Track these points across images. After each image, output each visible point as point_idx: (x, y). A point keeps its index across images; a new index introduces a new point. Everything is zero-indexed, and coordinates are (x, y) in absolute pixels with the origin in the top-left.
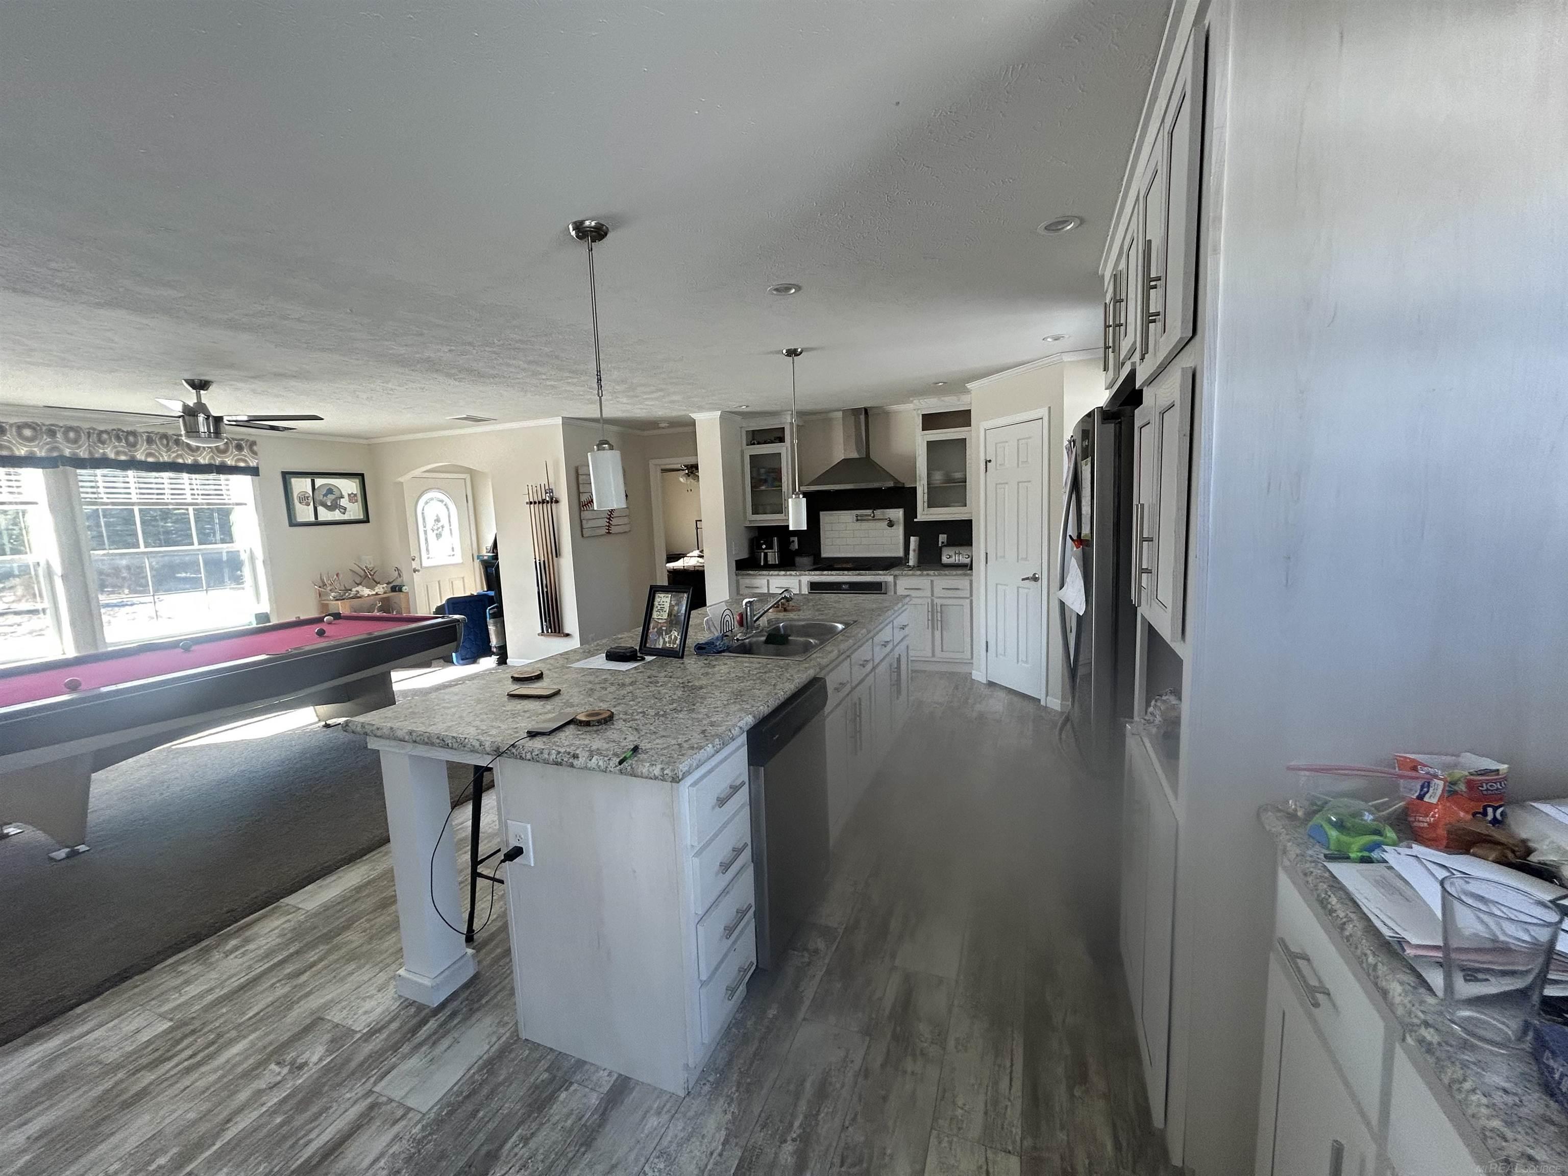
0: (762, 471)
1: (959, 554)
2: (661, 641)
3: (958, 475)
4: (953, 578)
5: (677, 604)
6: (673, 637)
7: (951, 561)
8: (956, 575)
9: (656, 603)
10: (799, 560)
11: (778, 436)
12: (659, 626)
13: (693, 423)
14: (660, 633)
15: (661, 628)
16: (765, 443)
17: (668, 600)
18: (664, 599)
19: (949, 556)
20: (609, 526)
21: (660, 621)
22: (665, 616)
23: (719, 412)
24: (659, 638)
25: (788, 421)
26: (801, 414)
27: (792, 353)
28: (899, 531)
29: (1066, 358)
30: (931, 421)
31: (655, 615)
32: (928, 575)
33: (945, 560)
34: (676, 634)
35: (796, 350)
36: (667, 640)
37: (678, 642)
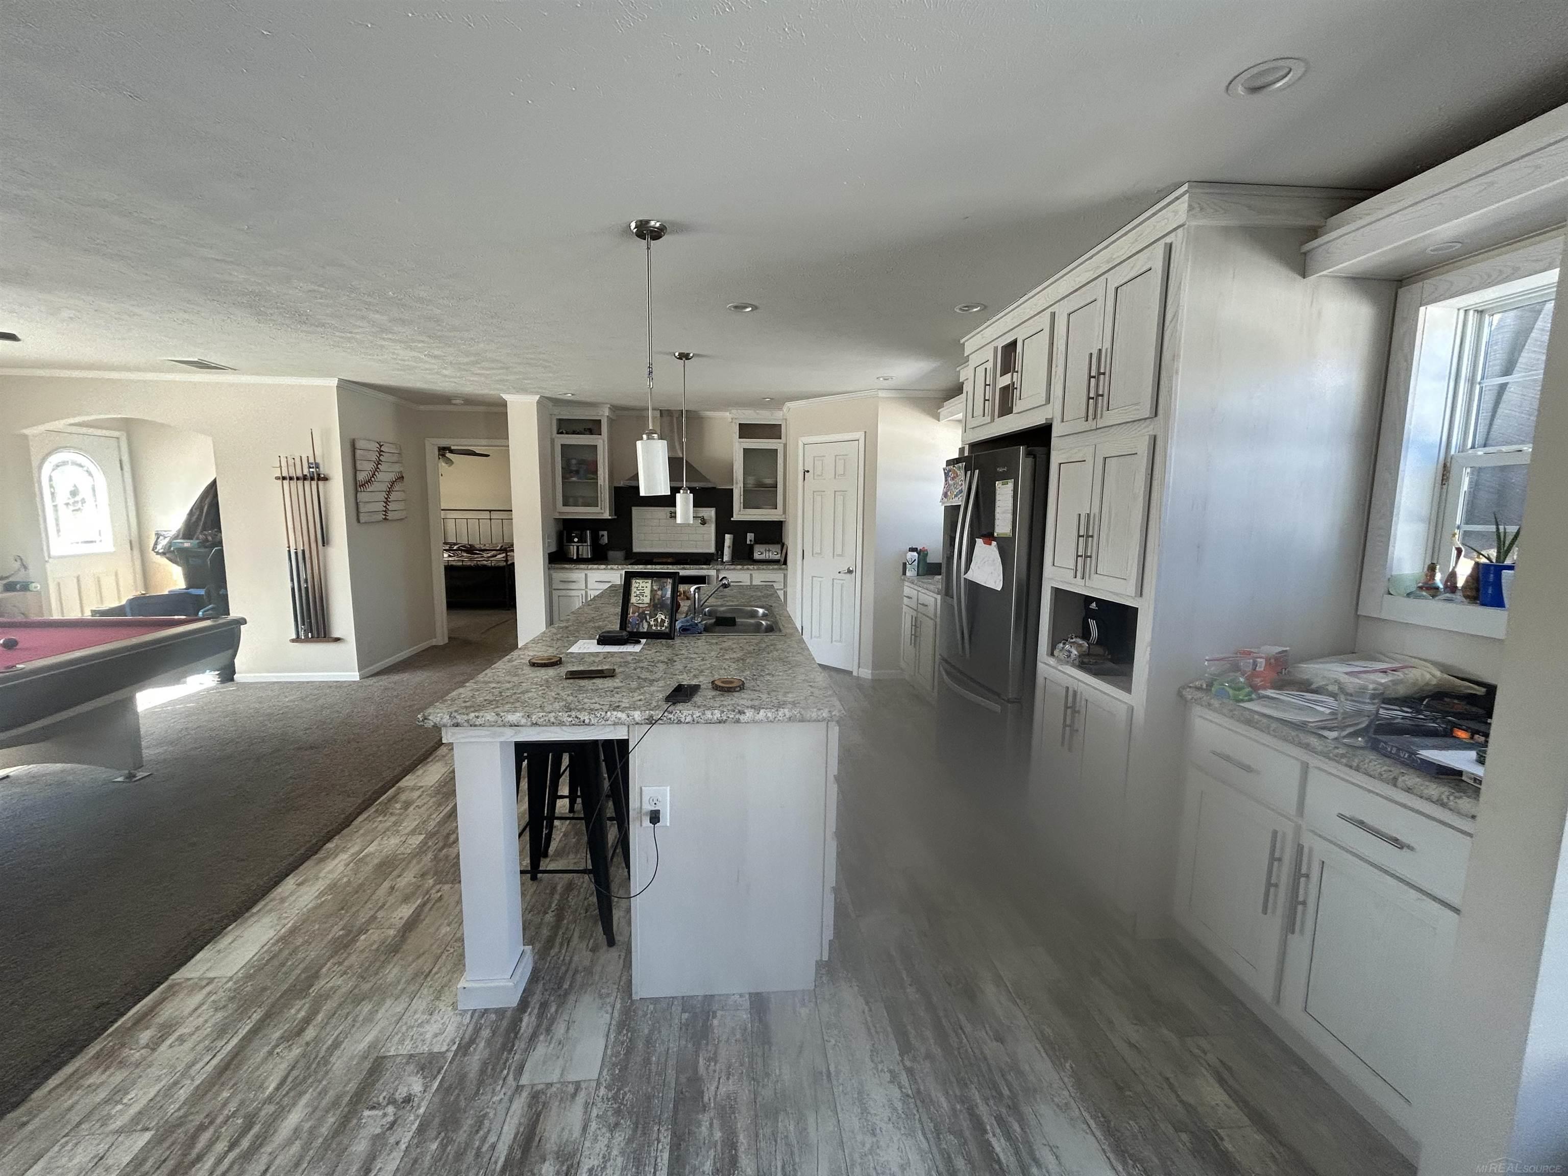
0: (574, 462)
1: (769, 551)
2: (646, 625)
3: (768, 481)
4: (769, 571)
5: (661, 589)
6: (659, 620)
7: (762, 557)
8: (773, 569)
9: (634, 590)
10: (611, 554)
11: (593, 427)
12: (641, 610)
13: (504, 404)
14: (642, 617)
15: (643, 612)
16: (574, 433)
17: (649, 585)
18: (644, 585)
19: (760, 552)
20: (385, 511)
21: (641, 606)
22: (647, 600)
23: (537, 397)
24: (642, 621)
25: (604, 414)
26: (614, 408)
27: (684, 356)
28: (712, 528)
29: (881, 394)
30: (746, 430)
31: (633, 600)
32: (748, 569)
33: (757, 556)
34: (663, 617)
35: (688, 354)
36: (652, 623)
37: (666, 624)
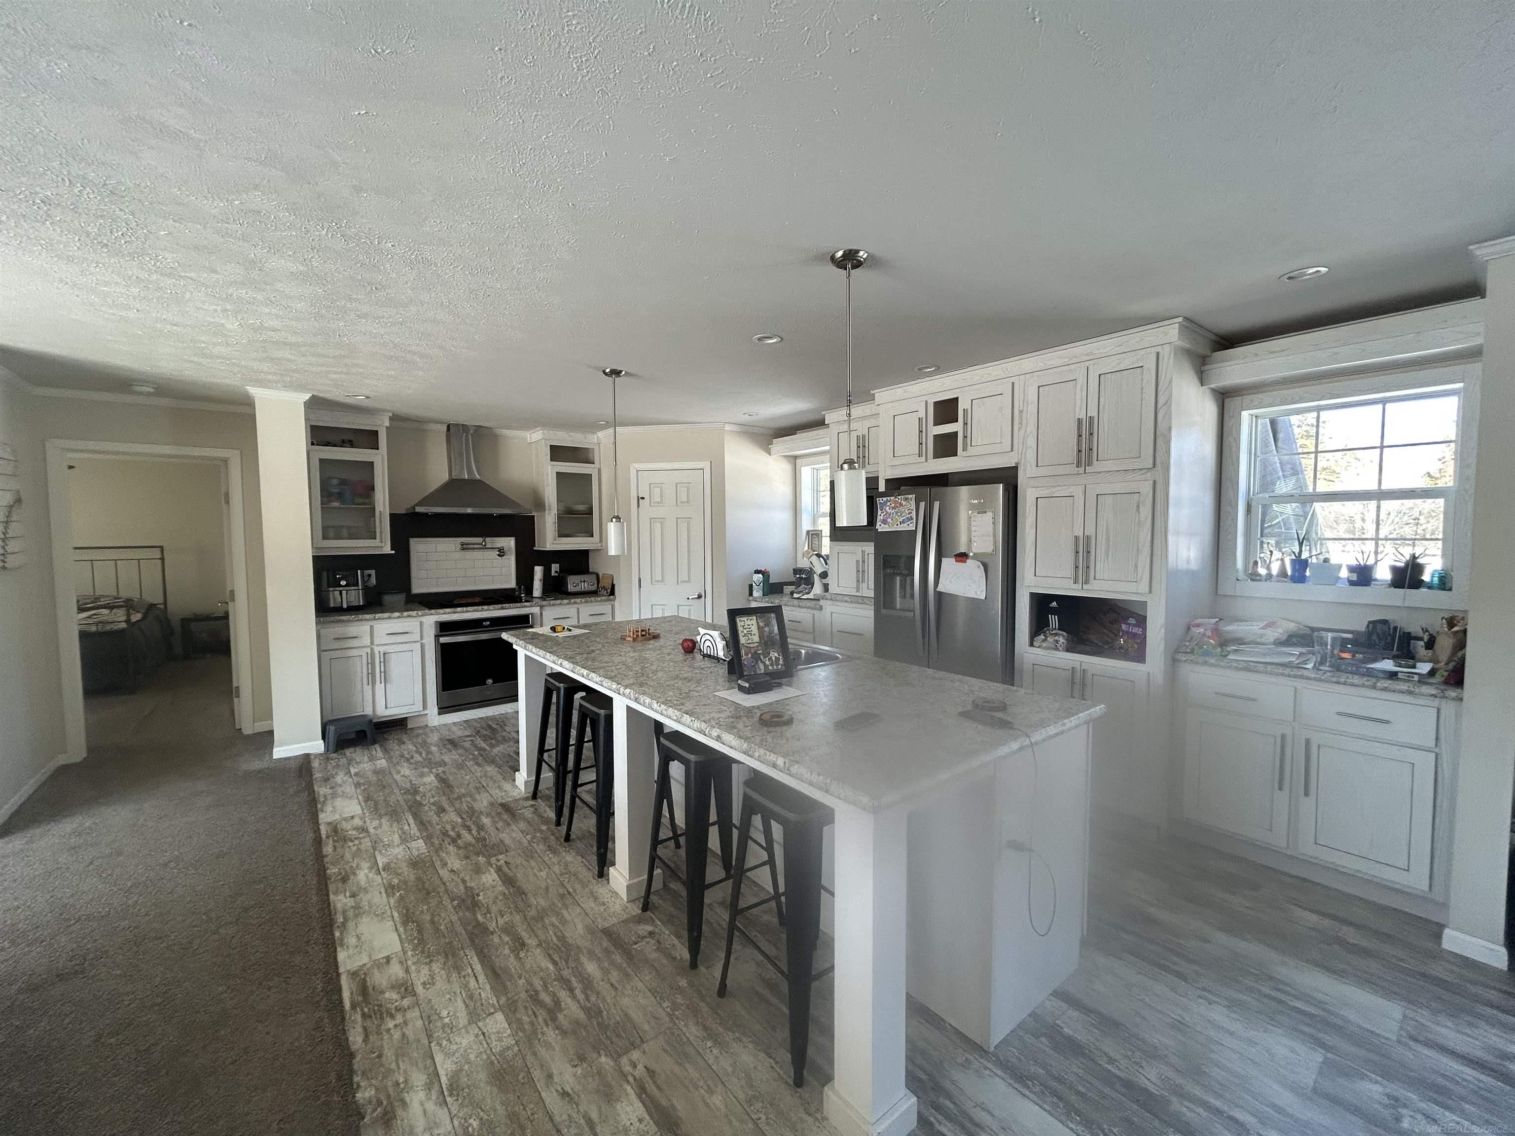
0: (335, 482)
1: (584, 581)
2: (762, 666)
4: (597, 603)
5: (767, 625)
6: (774, 659)
7: (577, 589)
8: (601, 601)
9: (740, 629)
10: (387, 599)
11: (370, 439)
12: (753, 651)
13: (248, 403)
14: (756, 657)
15: (756, 653)
17: (754, 622)
18: (749, 622)
19: (574, 583)
21: (752, 645)
22: (756, 638)
23: (307, 396)
24: (757, 662)
25: (382, 424)
27: (616, 373)
28: (511, 561)
29: (728, 428)
30: (558, 453)
31: (742, 640)
33: (571, 588)
34: (776, 654)
35: (621, 372)
36: (767, 663)
37: (781, 662)
